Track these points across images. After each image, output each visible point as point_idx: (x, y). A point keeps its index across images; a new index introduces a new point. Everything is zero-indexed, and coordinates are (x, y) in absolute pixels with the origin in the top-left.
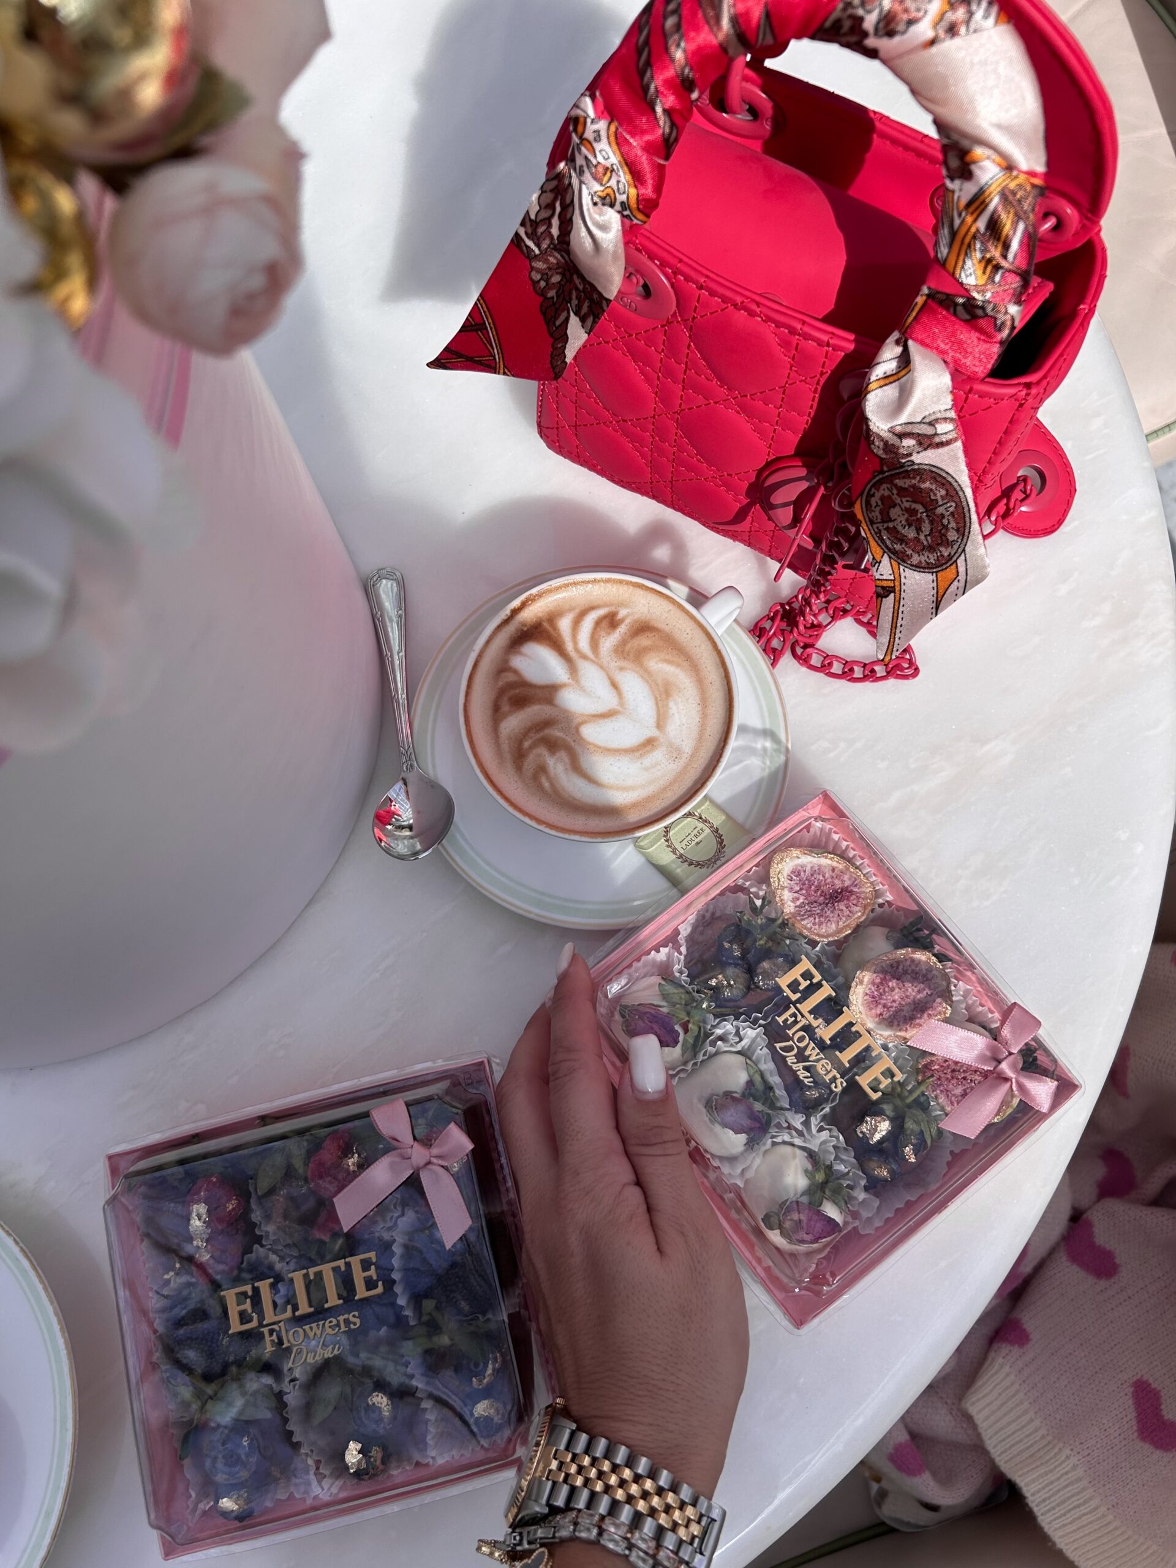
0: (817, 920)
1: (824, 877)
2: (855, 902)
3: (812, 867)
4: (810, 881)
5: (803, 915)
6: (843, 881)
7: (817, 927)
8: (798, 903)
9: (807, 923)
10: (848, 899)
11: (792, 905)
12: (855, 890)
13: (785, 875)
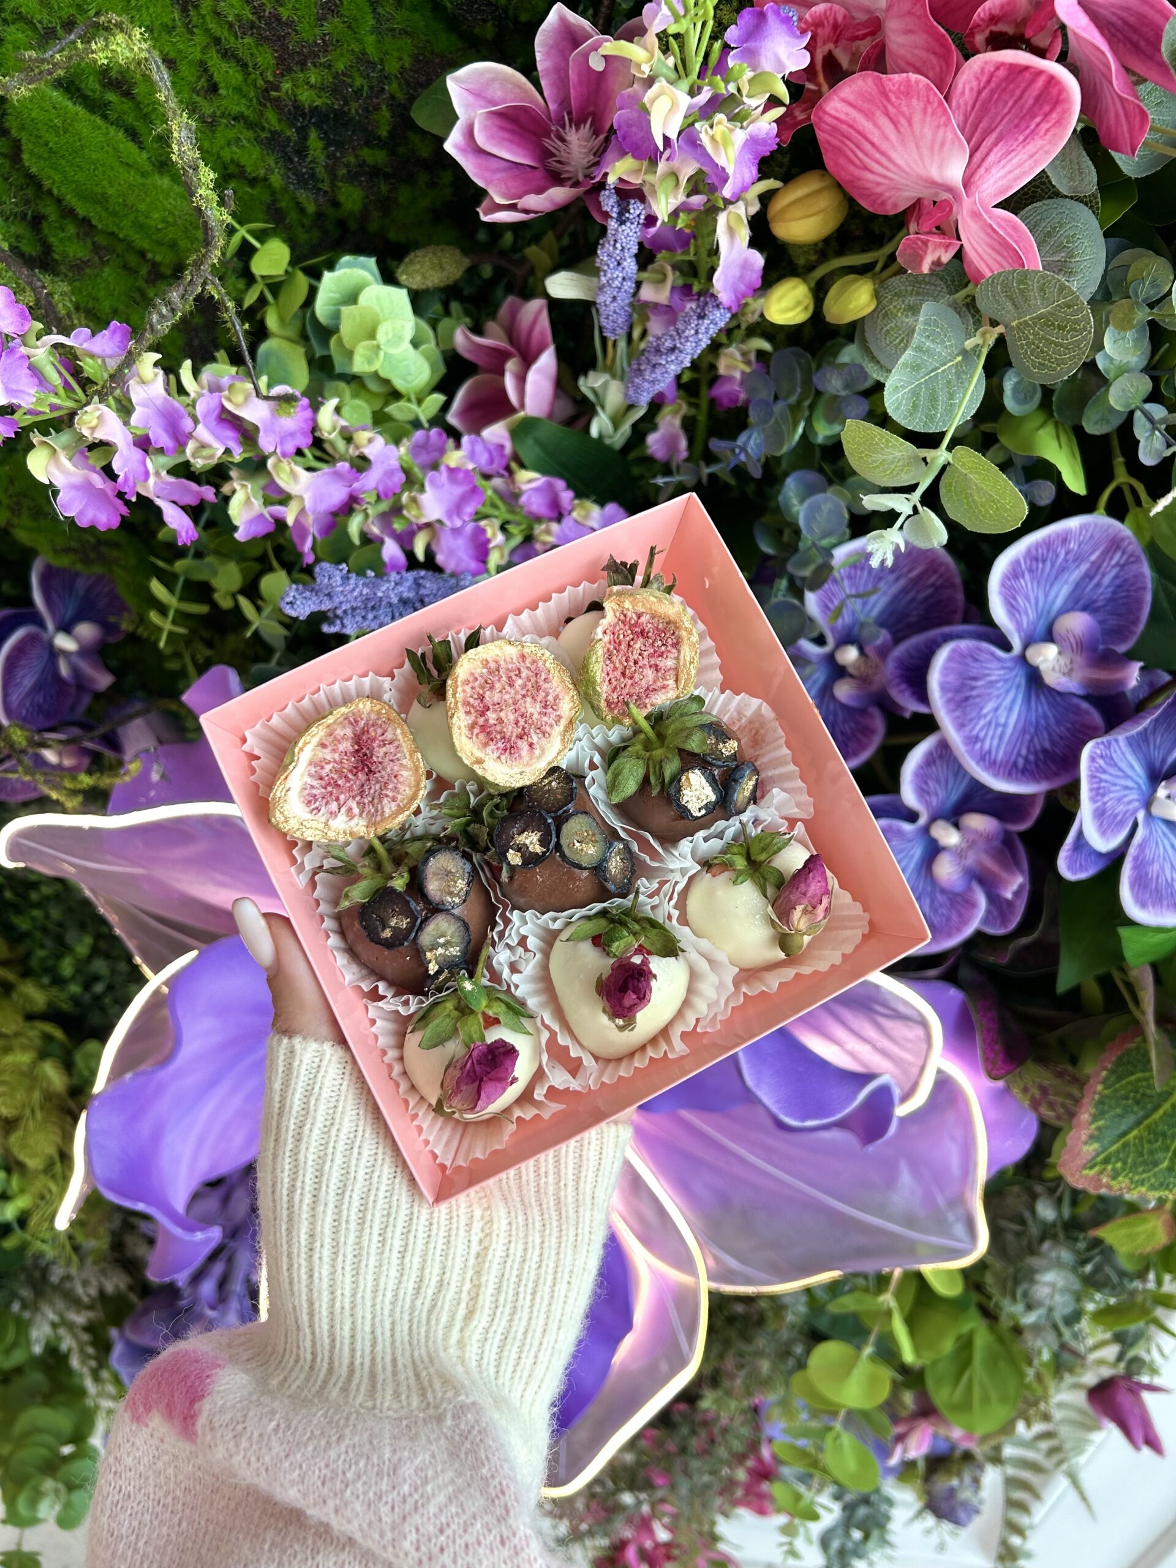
0: (390, 794)
1: (329, 763)
2: (379, 731)
3: (310, 775)
4: (329, 784)
5: (377, 811)
6: (344, 737)
7: (400, 797)
8: (356, 811)
9: (389, 807)
10: (374, 740)
11: (356, 820)
12: (362, 723)
13: (309, 816)
